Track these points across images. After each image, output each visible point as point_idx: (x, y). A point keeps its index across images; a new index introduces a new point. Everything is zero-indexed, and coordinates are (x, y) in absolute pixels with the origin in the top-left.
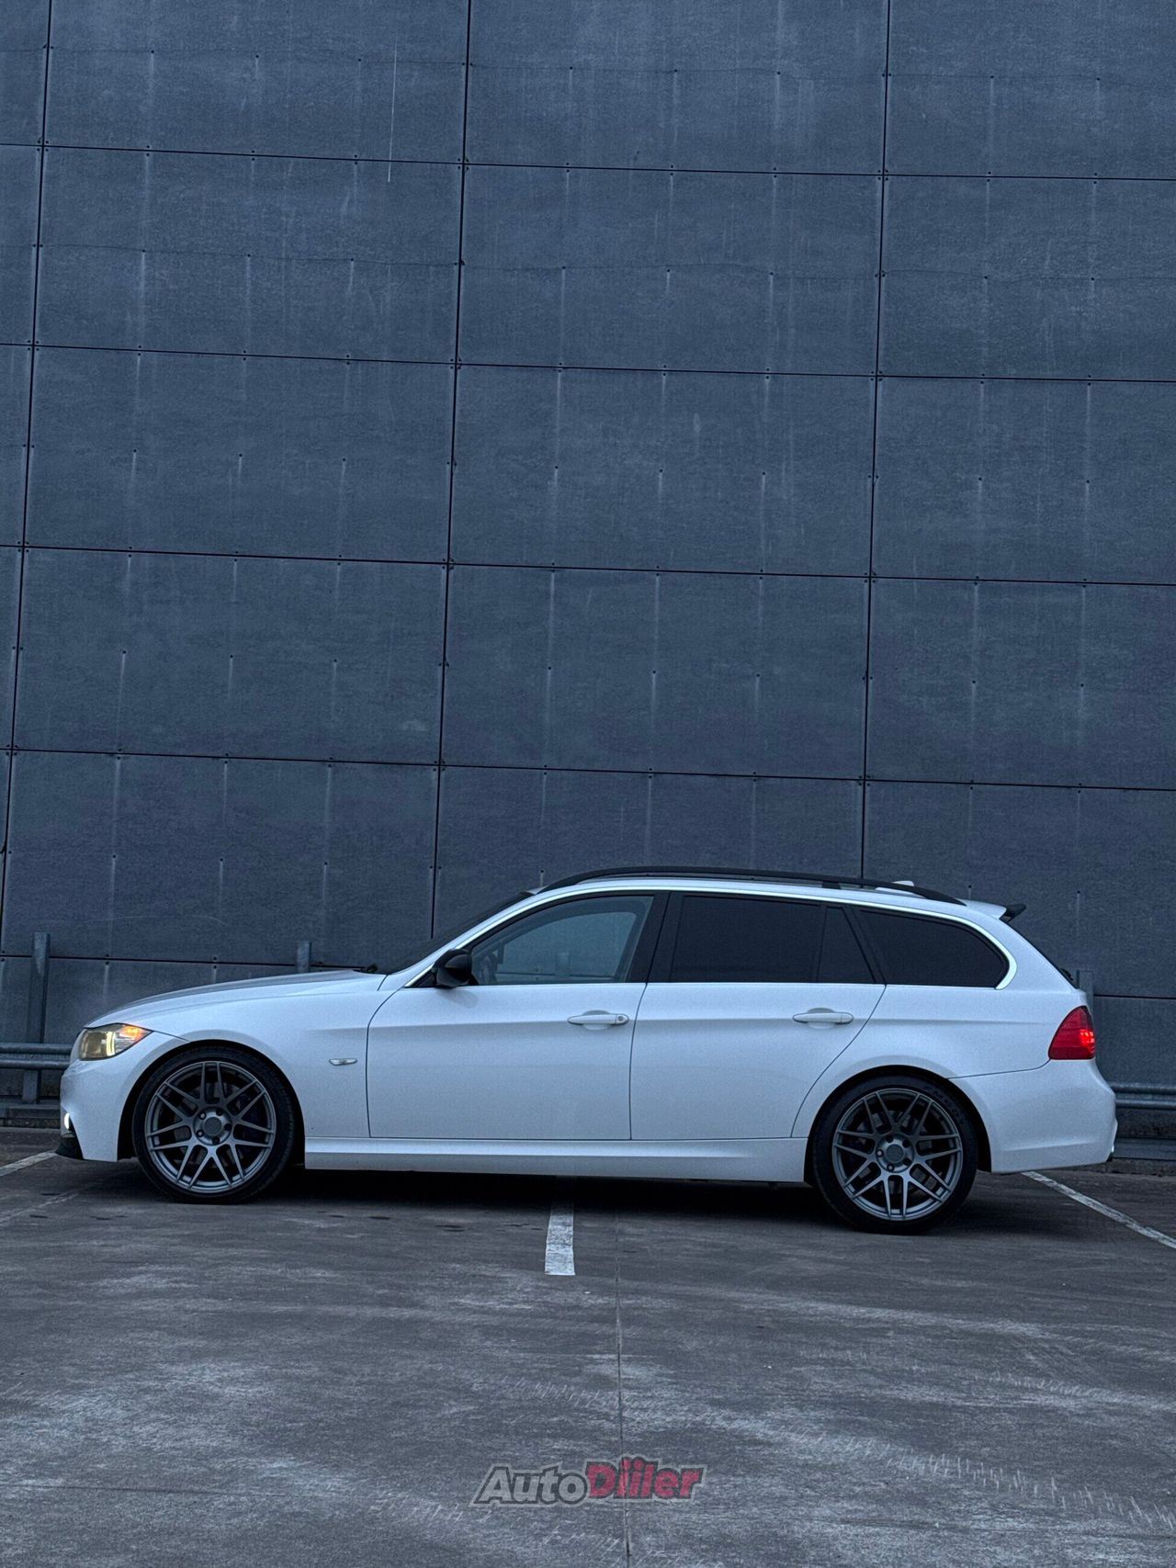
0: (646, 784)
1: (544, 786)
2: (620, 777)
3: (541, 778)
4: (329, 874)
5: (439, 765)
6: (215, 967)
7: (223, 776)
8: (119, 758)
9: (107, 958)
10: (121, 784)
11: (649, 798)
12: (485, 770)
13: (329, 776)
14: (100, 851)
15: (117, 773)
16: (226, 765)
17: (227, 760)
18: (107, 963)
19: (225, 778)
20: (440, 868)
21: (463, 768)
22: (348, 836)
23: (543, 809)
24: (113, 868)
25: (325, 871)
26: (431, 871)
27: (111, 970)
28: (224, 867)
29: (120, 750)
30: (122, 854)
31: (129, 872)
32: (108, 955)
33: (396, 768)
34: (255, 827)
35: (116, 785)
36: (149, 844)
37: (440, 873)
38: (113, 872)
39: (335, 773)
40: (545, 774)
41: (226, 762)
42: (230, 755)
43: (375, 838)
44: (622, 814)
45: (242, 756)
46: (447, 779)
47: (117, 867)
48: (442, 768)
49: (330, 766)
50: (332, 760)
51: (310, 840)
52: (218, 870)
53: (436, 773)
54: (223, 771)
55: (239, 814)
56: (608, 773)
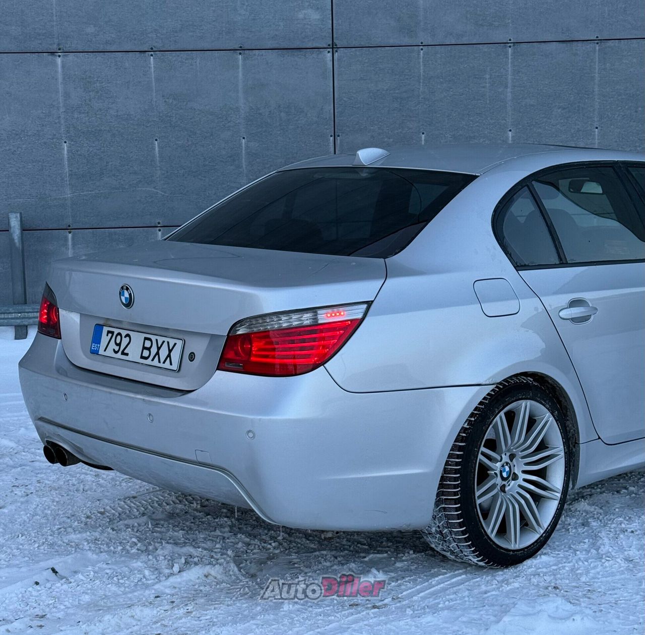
0: (506, 53)
1: (421, 60)
2: (485, 48)
3: (419, 54)
4: (247, 147)
5: (333, 48)
6: (160, 230)
7: (150, 68)
8: (59, 56)
9: (69, 229)
10: (64, 79)
11: (510, 65)
12: (371, 49)
13: (240, 62)
14: (53, 139)
15: (60, 69)
16: (152, 57)
17: (152, 53)
18: (70, 233)
19: (152, 70)
20: (339, 136)
21: (354, 49)
22: (260, 114)
23: (421, 81)
24: (66, 152)
25: (244, 145)
26: (332, 139)
27: (73, 238)
28: (159, 146)
29: (59, 50)
30: (72, 141)
31: (80, 155)
32: (69, 226)
33: (296, 53)
34: (181, 111)
35: (60, 80)
36: (93, 130)
37: (338, 140)
38: (66, 156)
39: (244, 60)
40: (422, 49)
41: (152, 55)
42: (154, 49)
43: (283, 114)
44: (487, 81)
45: (164, 49)
46: (339, 60)
47: (68, 150)
48: (335, 50)
49: (240, 54)
50: (242, 49)
51: (229, 119)
52: (154, 149)
53: (330, 55)
54: (150, 64)
55: (167, 100)
56: (475, 46)
